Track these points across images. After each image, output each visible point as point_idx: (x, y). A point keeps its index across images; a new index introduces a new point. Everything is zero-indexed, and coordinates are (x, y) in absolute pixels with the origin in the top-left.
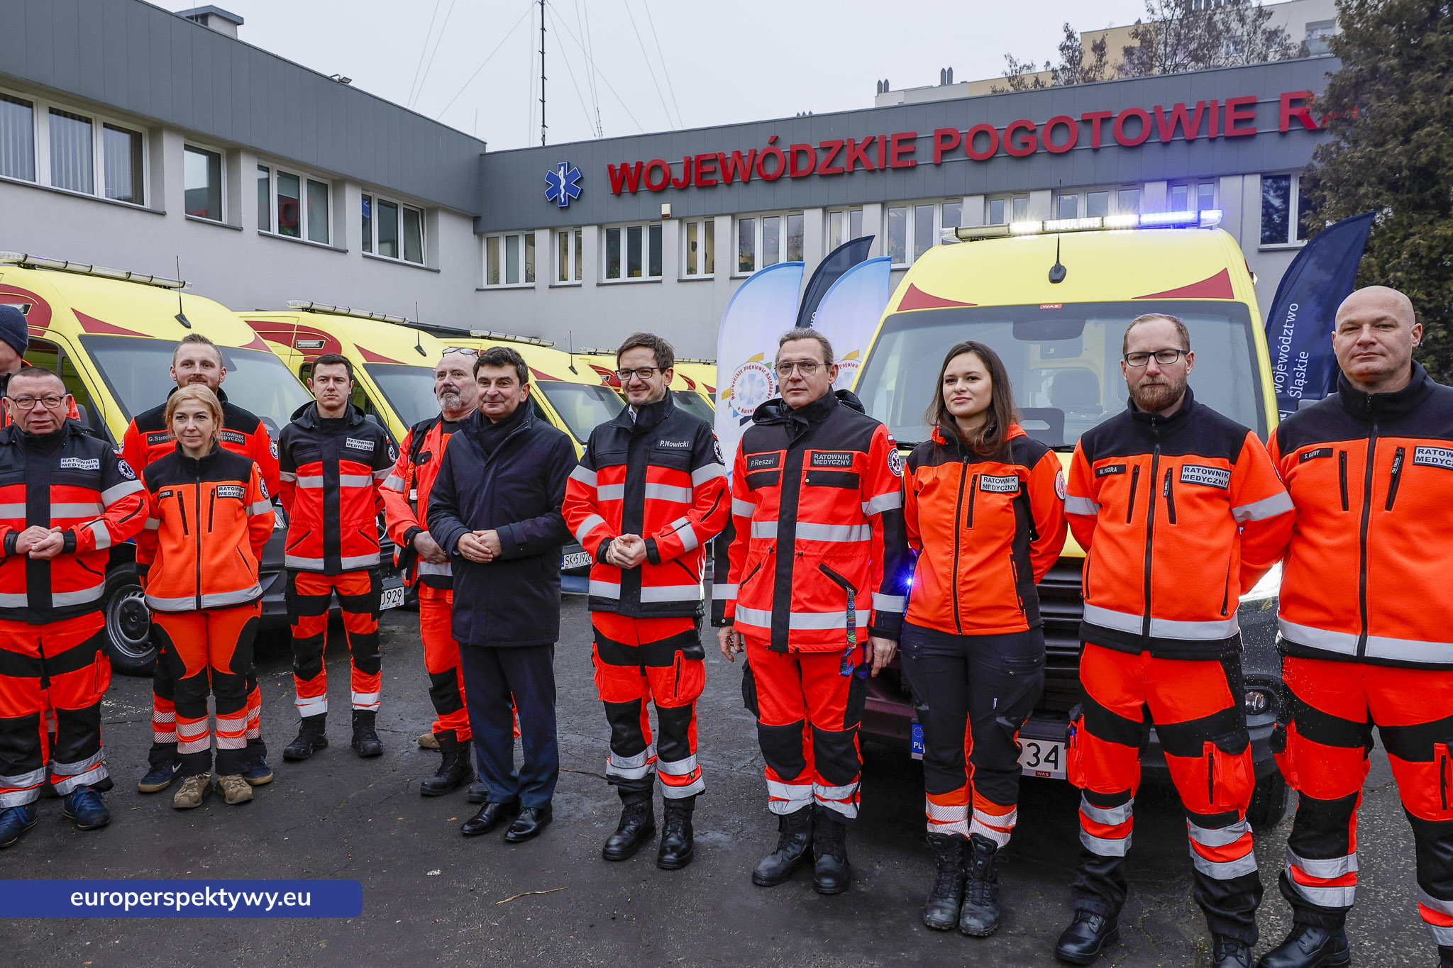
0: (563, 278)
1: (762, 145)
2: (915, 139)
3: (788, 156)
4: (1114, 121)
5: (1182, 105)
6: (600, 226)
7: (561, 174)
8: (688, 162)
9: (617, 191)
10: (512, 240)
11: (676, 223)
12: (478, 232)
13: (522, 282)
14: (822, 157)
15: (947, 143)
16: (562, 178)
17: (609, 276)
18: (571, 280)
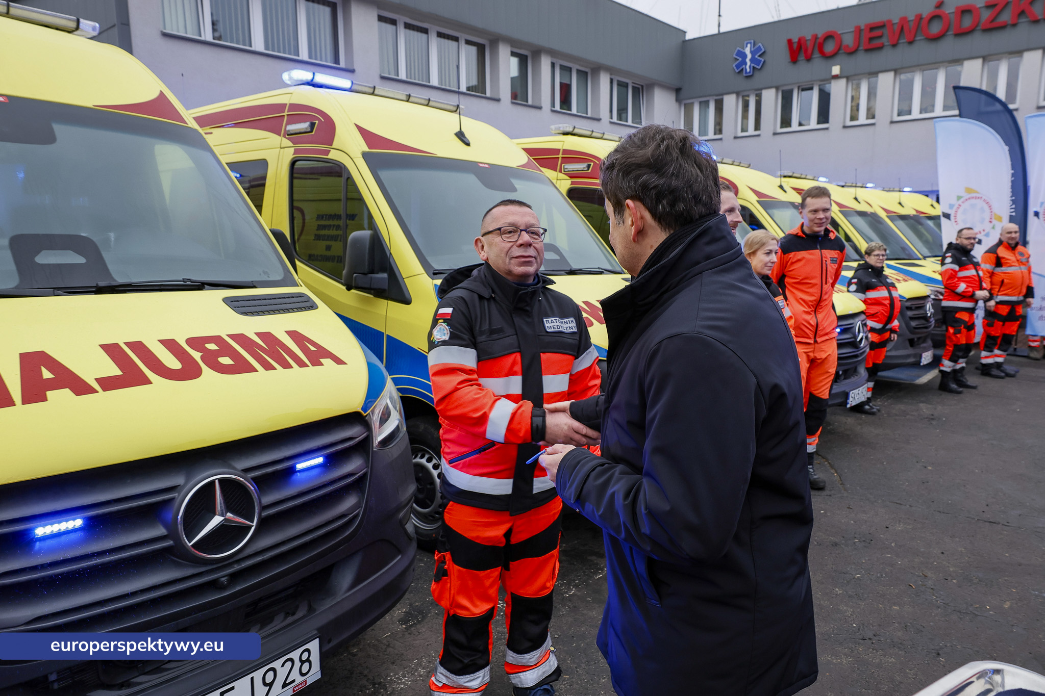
0: (743, 130)
1: (927, 10)
3: (953, 16)
6: (777, 88)
7: (747, 50)
8: (858, 28)
9: (794, 60)
10: (704, 105)
11: (844, 81)
12: (678, 100)
13: (710, 135)
14: (986, 15)
16: (748, 53)
17: (782, 127)
18: (751, 131)
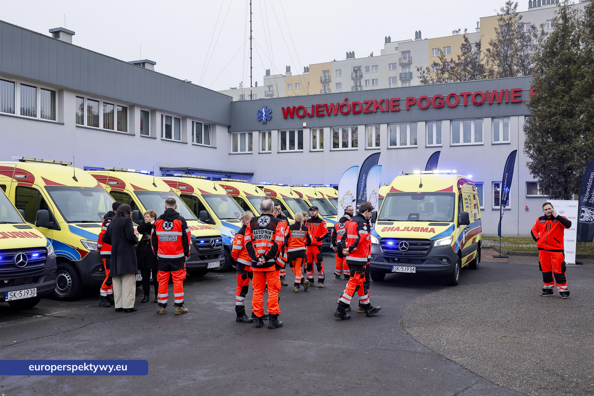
0: (263, 150)
1: (341, 102)
2: (399, 100)
3: (352, 105)
4: (471, 96)
5: (496, 91)
6: (278, 130)
7: (263, 110)
8: (313, 106)
9: (285, 117)
10: (243, 135)
11: (309, 129)
12: (229, 132)
13: (247, 151)
14: (365, 106)
15: (411, 102)
16: (264, 112)
17: (282, 149)
18: (267, 151)
